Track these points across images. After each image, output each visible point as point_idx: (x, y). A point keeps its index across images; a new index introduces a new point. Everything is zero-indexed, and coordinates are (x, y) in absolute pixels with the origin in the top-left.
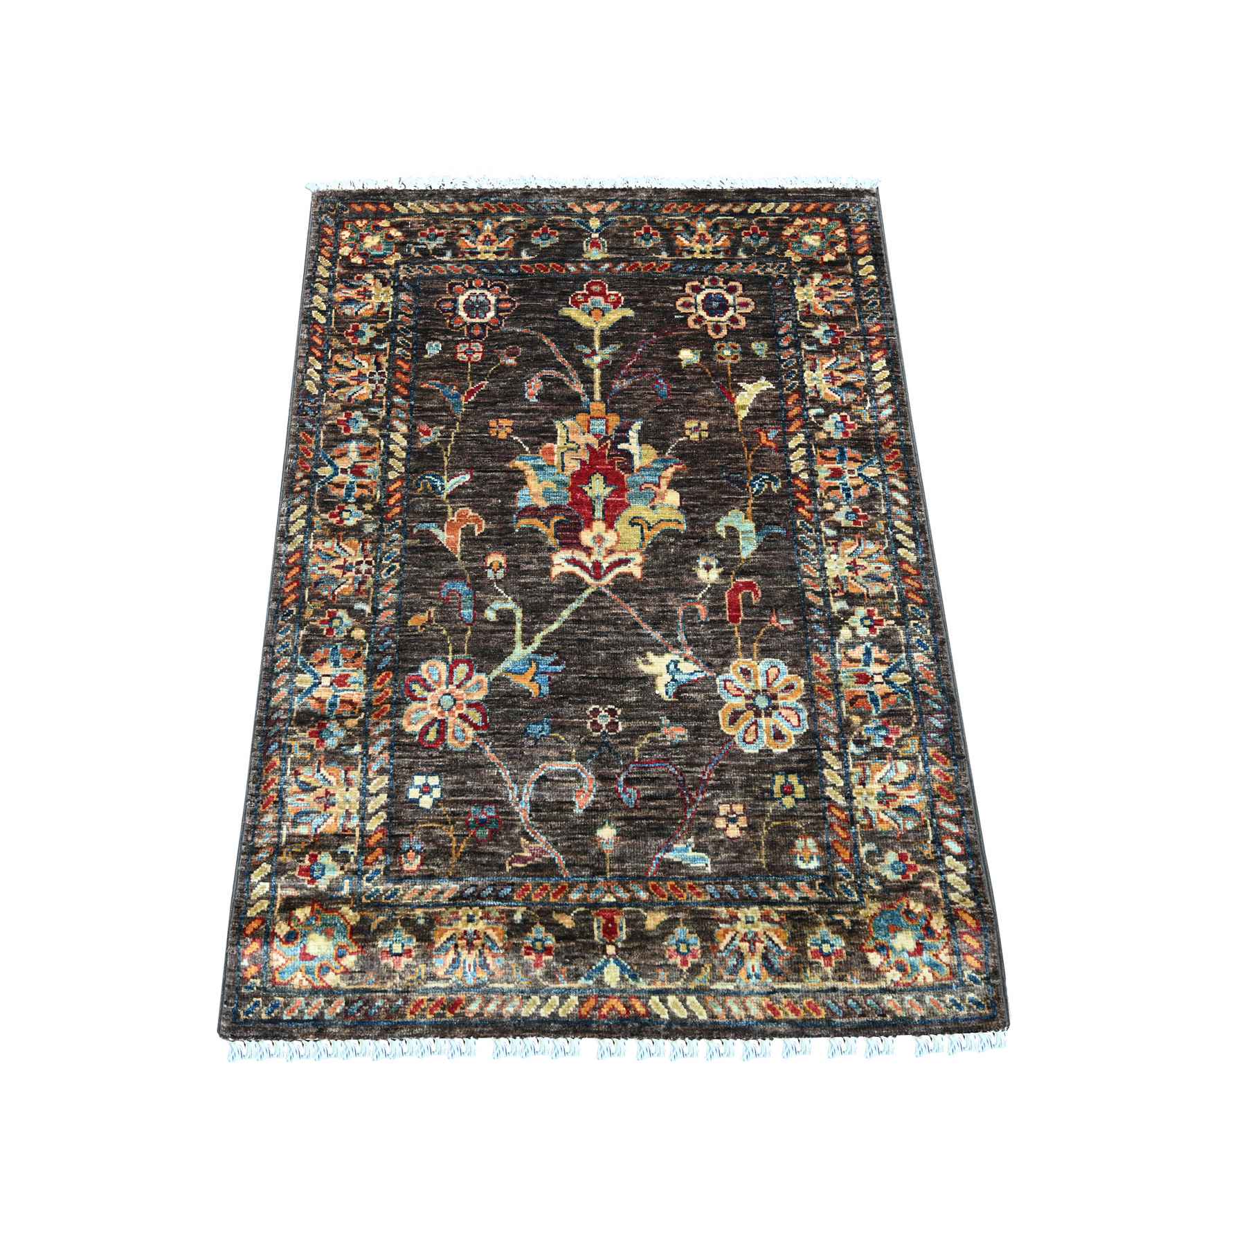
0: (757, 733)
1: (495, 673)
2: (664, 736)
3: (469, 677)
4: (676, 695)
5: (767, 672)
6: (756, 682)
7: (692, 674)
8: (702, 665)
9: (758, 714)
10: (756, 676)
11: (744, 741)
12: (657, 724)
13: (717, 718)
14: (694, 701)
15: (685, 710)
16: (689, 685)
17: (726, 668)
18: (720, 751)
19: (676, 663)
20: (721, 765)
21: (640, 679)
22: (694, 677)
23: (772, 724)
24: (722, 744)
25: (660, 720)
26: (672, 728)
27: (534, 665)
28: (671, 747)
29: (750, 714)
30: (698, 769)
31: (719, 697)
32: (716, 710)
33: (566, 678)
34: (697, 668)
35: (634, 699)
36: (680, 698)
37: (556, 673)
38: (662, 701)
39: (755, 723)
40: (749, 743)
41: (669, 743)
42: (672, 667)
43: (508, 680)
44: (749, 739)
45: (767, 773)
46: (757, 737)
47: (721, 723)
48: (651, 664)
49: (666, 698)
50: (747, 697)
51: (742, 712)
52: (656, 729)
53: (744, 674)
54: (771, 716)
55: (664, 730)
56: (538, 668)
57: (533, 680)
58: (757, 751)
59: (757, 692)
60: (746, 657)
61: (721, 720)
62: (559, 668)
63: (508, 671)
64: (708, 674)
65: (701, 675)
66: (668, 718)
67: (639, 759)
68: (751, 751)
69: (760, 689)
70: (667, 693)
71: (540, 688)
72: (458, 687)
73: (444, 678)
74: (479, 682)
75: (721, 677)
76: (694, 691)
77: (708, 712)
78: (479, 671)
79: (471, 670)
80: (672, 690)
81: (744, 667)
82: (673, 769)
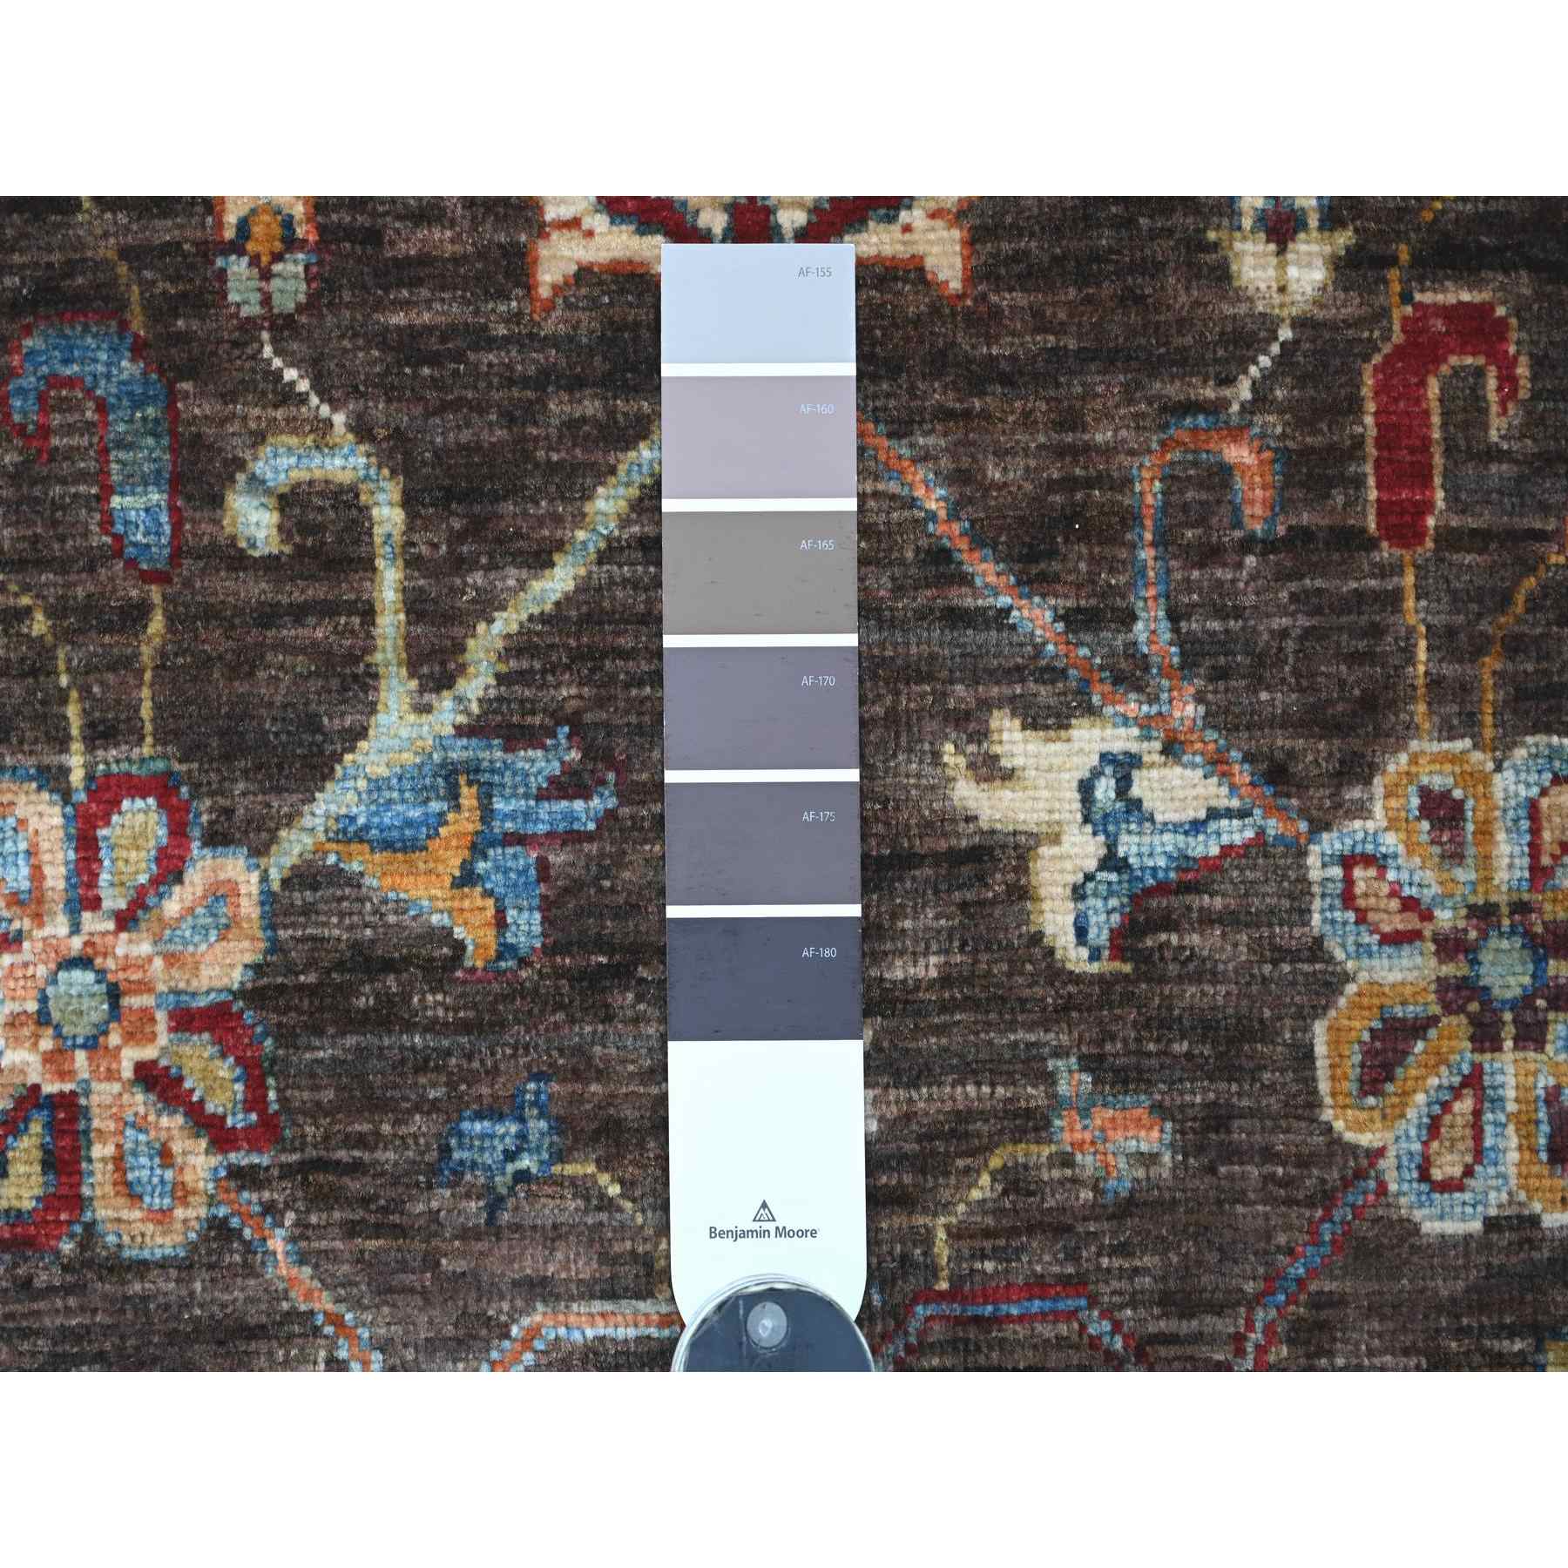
0: (1478, 1136)
1: (293, 846)
2: (1066, 1161)
3: (170, 869)
4: (1124, 941)
5: (1533, 808)
6: (1486, 861)
7: (1197, 826)
8: (1242, 774)
9: (1485, 1037)
10: (1485, 832)
11: (1424, 1176)
12: (1035, 1094)
13: (1306, 1056)
14: (1203, 971)
15: (1163, 1024)
16: (1185, 888)
17: (1355, 793)
18: (1314, 1232)
19: (1124, 766)
20: (1320, 1302)
21: (956, 858)
22: (1206, 847)
23: (1545, 1081)
24: (1327, 1198)
25: (1050, 1078)
26: (1101, 1116)
27: (468, 796)
28: (1093, 1212)
29: (1454, 1035)
30: (1211, 1323)
31: (1316, 950)
32: (1304, 1018)
33: (619, 861)
34: (1215, 792)
35: (929, 968)
36: (1143, 959)
37: (573, 838)
38: (1055, 972)
39: (1473, 1080)
40: (1448, 1186)
41: (1086, 1195)
42: (1105, 790)
43: (354, 881)
44: (1448, 1166)
45: (1512, 1332)
46: (1479, 1153)
47: (1324, 1086)
48: (1008, 776)
49: (1076, 958)
50: (1449, 946)
51: (1419, 1028)
52: (1033, 1124)
53: (1438, 824)
54: (1540, 1045)
55: (1067, 1130)
56: (487, 813)
57: (467, 878)
58: (1476, 1226)
59: (1484, 914)
60: (1448, 731)
61: (1321, 1064)
62: (585, 811)
63: (347, 833)
64: (1273, 827)
65: (1236, 833)
66: (1087, 1064)
67: (957, 1281)
68: (1451, 1227)
69: (1501, 898)
70: (1081, 932)
71: (501, 923)
72: (125, 921)
73: (56, 877)
74: (222, 893)
75: (1330, 842)
76: (1207, 920)
77: (1266, 1033)
78: (216, 839)
79: (178, 830)
80: (1103, 921)
81: (1438, 782)
82: (1106, 1326)
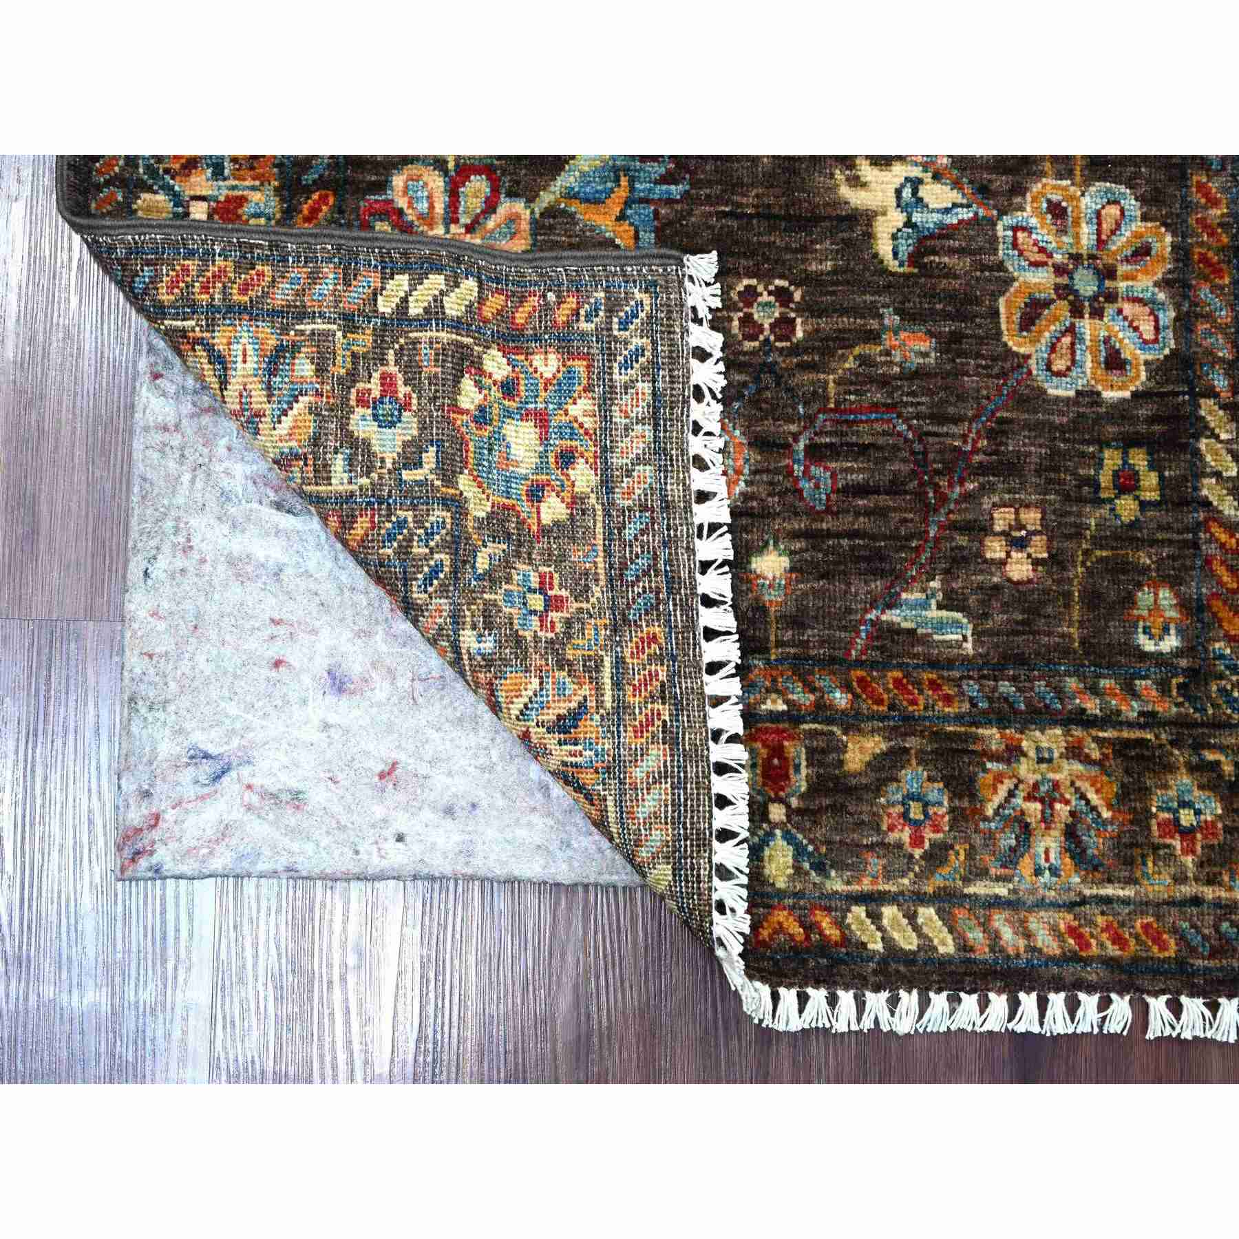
0: (1073, 353)
1: (546, 199)
2: (888, 353)
3: (490, 207)
4: (914, 258)
5: (1098, 214)
6: (1077, 236)
7: (947, 211)
8: (968, 190)
9: (1077, 312)
10: (1076, 223)
11: (1049, 368)
12: (874, 324)
13: (996, 313)
14: (950, 273)
15: (933, 295)
16: (941, 237)
17: (1018, 200)
18: (999, 389)
19: (916, 183)
20: (1002, 421)
21: (841, 219)
22: (952, 220)
23: (1103, 333)
24: (1003, 374)
25: (881, 317)
26: (903, 335)
27: (624, 182)
28: (900, 377)
29: (1062, 308)
30: (954, 429)
31: (1001, 266)
32: (995, 296)
33: (690, 213)
34: (956, 196)
35: (829, 265)
36: (922, 267)
37: (670, 202)
38: (885, 271)
39: (1071, 330)
40: (1059, 374)
41: (897, 369)
42: (907, 193)
43: (572, 216)
44: (1059, 365)
45: (1089, 443)
46: (1074, 362)
47: (1004, 327)
48: (864, 185)
49: (893, 265)
50: (1059, 270)
51: (1047, 304)
52: (873, 337)
53: (1055, 216)
54: (1101, 317)
55: (888, 340)
56: (632, 189)
57: (622, 217)
58: (1072, 393)
59: (1076, 258)
60: (1060, 176)
61: (1003, 319)
62: (676, 190)
63: (570, 195)
64: (981, 212)
65: (966, 214)
66: (897, 311)
67: (837, 403)
68: (1060, 392)
69: (1084, 252)
70: (895, 254)
71: (637, 237)
72: (470, 229)
73: (439, 208)
74: (513, 219)
75: (1008, 220)
76: (952, 251)
77: (977, 301)
78: (511, 194)
79: (495, 190)
80: (905, 249)
81: (1055, 198)
82: (905, 427)
